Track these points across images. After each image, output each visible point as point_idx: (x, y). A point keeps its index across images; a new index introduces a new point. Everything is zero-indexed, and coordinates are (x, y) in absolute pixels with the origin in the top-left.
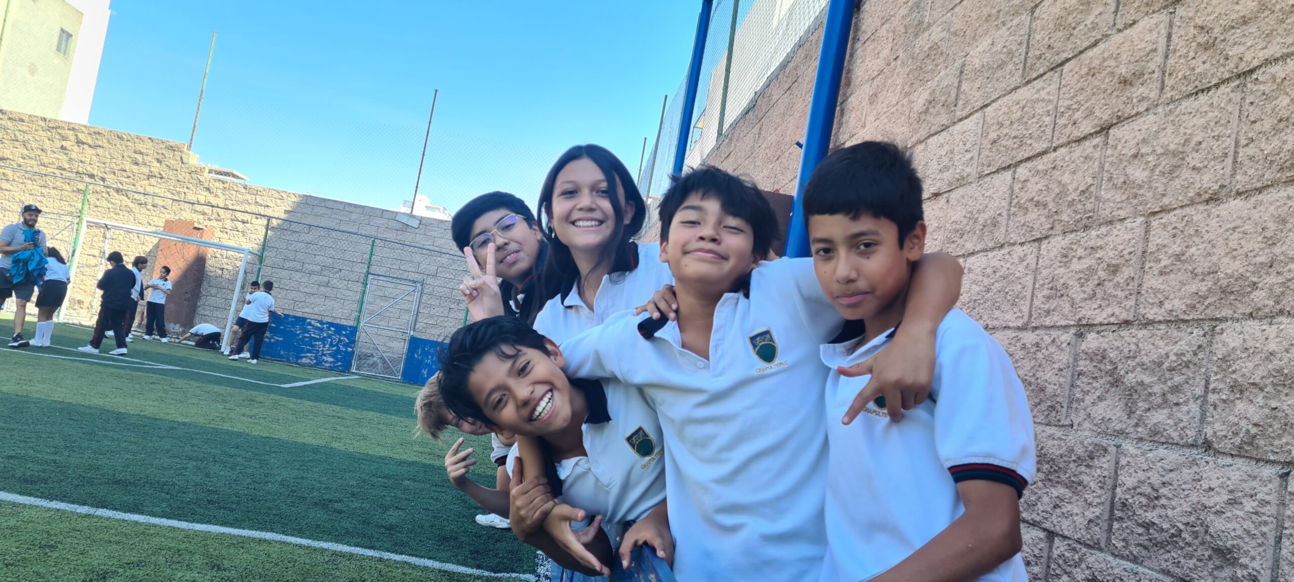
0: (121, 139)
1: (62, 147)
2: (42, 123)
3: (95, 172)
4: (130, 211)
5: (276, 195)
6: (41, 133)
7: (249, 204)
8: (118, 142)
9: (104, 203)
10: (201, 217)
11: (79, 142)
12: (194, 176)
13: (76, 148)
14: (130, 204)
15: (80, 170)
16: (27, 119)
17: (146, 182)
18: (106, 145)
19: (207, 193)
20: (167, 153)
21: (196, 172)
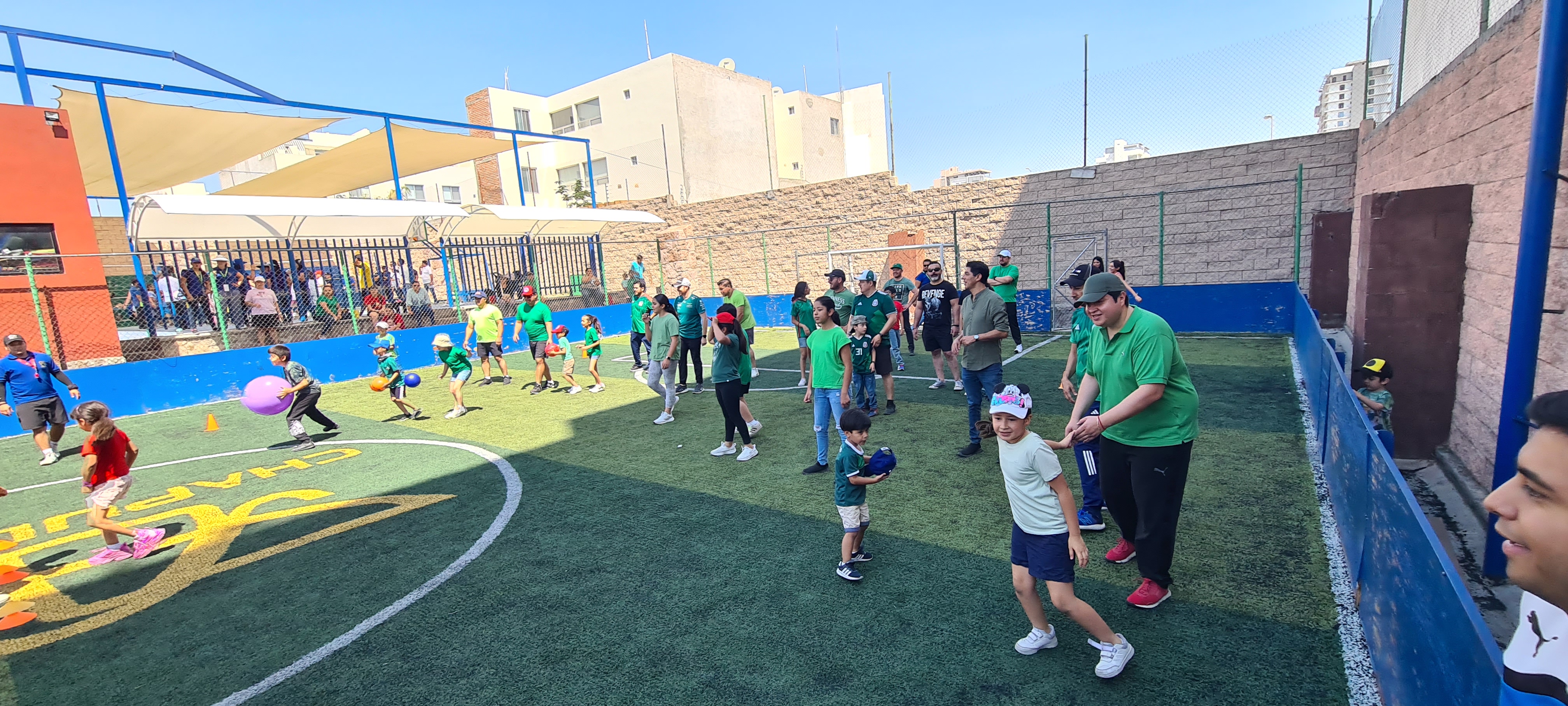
0: (848, 183)
1: (817, 203)
2: (802, 190)
3: (839, 214)
4: (866, 235)
5: (963, 190)
6: (803, 197)
7: (944, 203)
8: (847, 187)
9: (850, 234)
10: (913, 225)
11: (826, 196)
12: (901, 194)
13: (825, 201)
14: (865, 230)
15: (831, 215)
16: (793, 190)
17: (871, 210)
18: (841, 191)
19: (912, 205)
20: (880, 183)
21: (901, 190)
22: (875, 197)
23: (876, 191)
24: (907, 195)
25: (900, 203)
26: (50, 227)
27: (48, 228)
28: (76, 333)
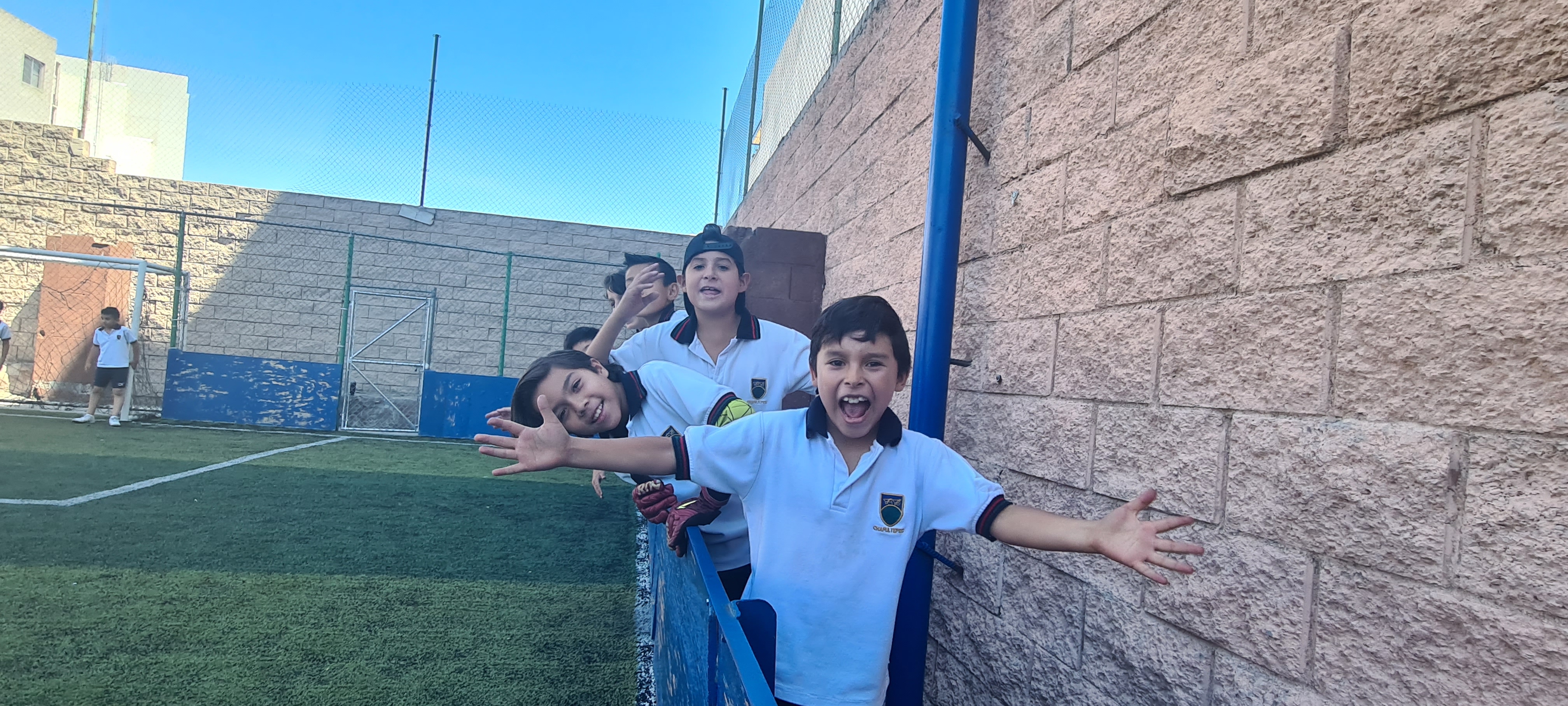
12: (94, 173)
20: (47, 143)
21: (96, 167)
22: (31, 164)
23: (35, 155)
24: (105, 176)
25: (89, 187)
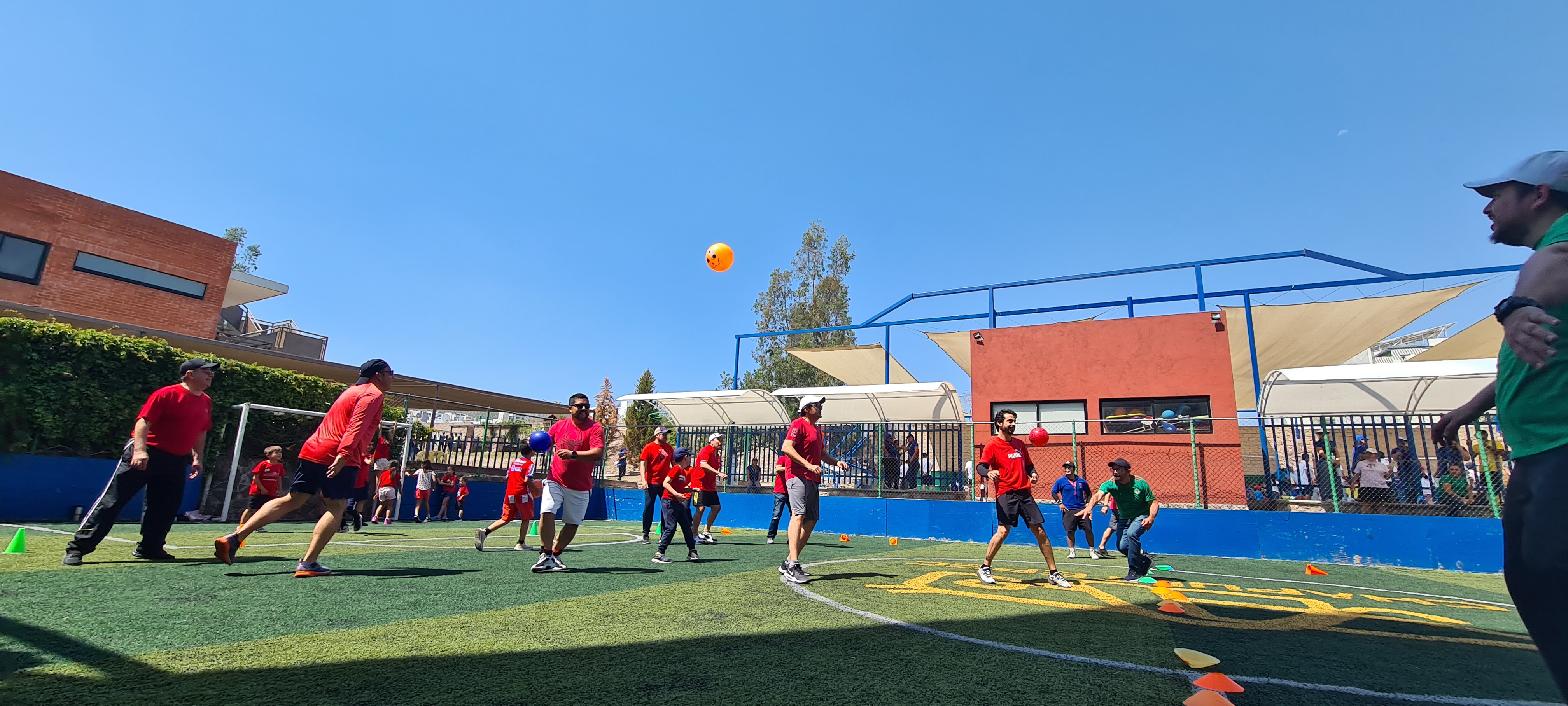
26: (1207, 398)
27: (1206, 399)
28: (1216, 481)
